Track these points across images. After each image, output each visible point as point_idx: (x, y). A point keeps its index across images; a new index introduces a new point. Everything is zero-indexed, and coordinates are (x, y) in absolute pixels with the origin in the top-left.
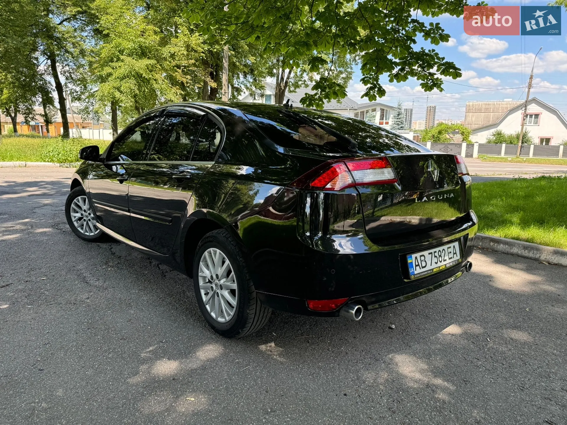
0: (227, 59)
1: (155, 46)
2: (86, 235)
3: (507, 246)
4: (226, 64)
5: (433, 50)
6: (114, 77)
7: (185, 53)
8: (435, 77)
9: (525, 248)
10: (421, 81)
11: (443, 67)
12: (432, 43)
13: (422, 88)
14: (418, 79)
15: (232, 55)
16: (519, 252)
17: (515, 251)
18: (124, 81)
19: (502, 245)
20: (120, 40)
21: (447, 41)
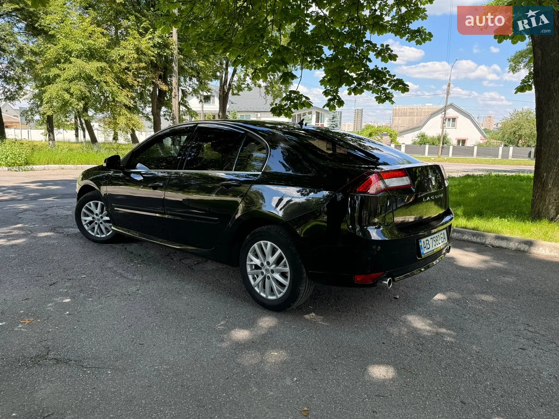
0: (177, 63)
1: (104, 48)
2: (97, 237)
3: (459, 234)
4: (176, 68)
5: (386, 68)
6: (62, 79)
7: (136, 56)
8: (388, 91)
9: (474, 235)
10: (375, 95)
11: (394, 83)
12: (382, 60)
13: (377, 100)
14: (373, 93)
15: (181, 58)
16: (469, 239)
17: (466, 238)
18: (73, 82)
19: (455, 234)
20: (68, 42)
21: (395, 60)
